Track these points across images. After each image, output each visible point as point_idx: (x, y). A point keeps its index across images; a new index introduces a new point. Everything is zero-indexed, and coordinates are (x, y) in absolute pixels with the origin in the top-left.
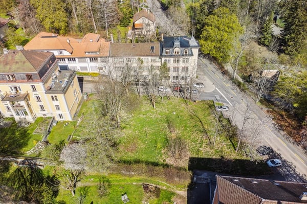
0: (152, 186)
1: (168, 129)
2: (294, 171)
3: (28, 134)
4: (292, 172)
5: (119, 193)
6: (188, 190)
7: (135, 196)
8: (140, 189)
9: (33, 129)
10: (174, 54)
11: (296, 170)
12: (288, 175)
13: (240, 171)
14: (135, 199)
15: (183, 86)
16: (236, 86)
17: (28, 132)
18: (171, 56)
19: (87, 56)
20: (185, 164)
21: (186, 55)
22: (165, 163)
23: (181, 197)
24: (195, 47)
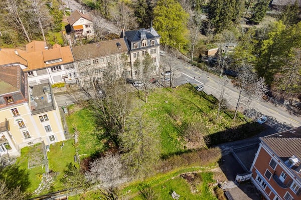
0: (190, 173)
1: (171, 118)
2: (277, 122)
3: (21, 171)
4: (276, 123)
5: (165, 193)
6: (219, 165)
7: (181, 189)
8: (181, 181)
9: (24, 164)
10: (142, 46)
11: (278, 121)
12: (275, 126)
13: (245, 135)
14: (184, 192)
15: (154, 77)
16: (196, 67)
17: (20, 169)
18: (139, 49)
19: (48, 66)
20: (202, 144)
21: (153, 46)
22: (187, 149)
23: (218, 173)
24: (157, 37)
